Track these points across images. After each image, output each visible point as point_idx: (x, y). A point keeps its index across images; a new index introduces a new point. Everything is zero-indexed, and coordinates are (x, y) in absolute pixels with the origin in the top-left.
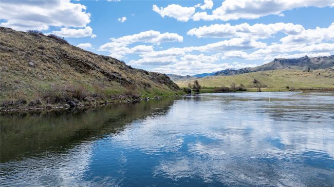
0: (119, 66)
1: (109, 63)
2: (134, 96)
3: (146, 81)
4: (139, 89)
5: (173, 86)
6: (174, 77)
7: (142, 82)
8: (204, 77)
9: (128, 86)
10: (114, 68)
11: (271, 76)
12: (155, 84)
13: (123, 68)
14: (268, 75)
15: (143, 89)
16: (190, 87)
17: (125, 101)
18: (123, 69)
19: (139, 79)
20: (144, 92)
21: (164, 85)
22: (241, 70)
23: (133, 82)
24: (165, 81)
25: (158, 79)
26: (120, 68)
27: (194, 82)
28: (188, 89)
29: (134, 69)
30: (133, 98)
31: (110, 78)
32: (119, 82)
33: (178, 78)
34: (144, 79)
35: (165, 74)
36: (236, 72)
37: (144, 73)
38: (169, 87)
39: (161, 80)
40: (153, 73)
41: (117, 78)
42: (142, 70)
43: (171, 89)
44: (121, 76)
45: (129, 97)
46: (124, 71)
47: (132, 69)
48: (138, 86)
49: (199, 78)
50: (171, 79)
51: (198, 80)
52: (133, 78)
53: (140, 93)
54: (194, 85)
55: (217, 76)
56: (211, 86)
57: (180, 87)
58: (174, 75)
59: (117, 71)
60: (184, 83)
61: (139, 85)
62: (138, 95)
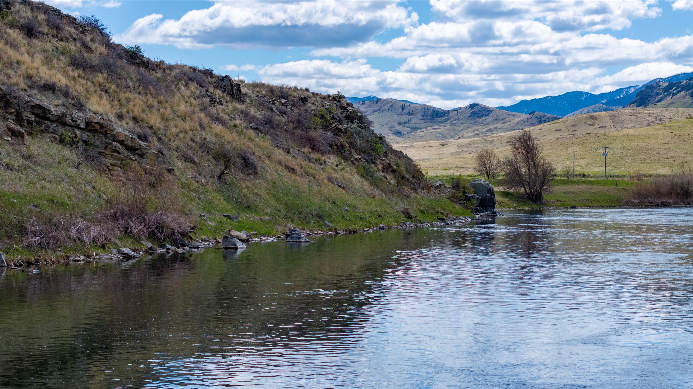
0: (72, 47)
1: (14, 34)
2: (160, 228)
3: (229, 136)
4: (185, 186)
5: (388, 168)
6: (393, 118)
7: (204, 146)
8: (570, 118)
9: (124, 166)
10: (39, 58)
12: (280, 154)
13: (95, 58)
15: (213, 184)
16: (489, 174)
17: (104, 256)
18: (94, 69)
19: (187, 125)
20: (219, 200)
21: (332, 159)
23: (154, 146)
24: (342, 140)
25: (298, 123)
26: (75, 63)
27: (512, 142)
28: (476, 187)
29: (160, 65)
30: (152, 236)
31: (19, 120)
32: (73, 143)
33: (415, 121)
34: (218, 128)
35: (338, 99)
37: (218, 93)
38: (366, 174)
39: (317, 134)
40: (271, 90)
41: (61, 120)
42: (208, 73)
43: (374, 183)
44: (80, 107)
45: (127, 233)
46: (100, 78)
47: (147, 64)
48: (180, 165)
49: (541, 120)
50: (377, 129)
51: (535, 130)
52: (155, 120)
53: (196, 208)
54: (510, 163)
55: (645, 111)
56: (611, 170)
57: (430, 173)
58: (392, 104)
59: (60, 80)
60: (451, 149)
61: (186, 159)
62: (184, 223)
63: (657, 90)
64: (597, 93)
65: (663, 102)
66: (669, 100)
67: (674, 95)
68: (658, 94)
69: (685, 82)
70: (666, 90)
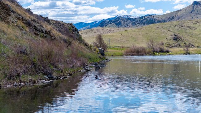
11: (195, 29)
14: (190, 28)
22: (140, 18)
36: (134, 21)
63: (106, 22)
64: (87, 23)
65: (108, 26)
66: (109, 25)
67: (111, 24)
68: (106, 23)
69: (114, 20)
70: (108, 22)
